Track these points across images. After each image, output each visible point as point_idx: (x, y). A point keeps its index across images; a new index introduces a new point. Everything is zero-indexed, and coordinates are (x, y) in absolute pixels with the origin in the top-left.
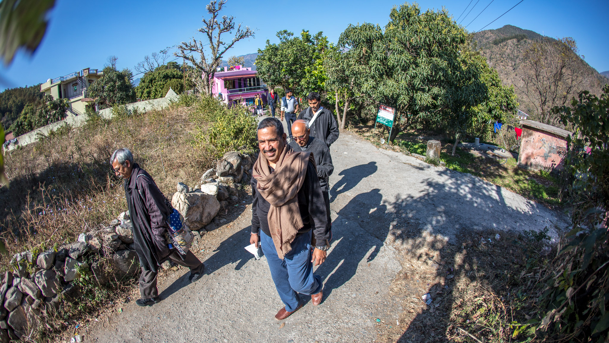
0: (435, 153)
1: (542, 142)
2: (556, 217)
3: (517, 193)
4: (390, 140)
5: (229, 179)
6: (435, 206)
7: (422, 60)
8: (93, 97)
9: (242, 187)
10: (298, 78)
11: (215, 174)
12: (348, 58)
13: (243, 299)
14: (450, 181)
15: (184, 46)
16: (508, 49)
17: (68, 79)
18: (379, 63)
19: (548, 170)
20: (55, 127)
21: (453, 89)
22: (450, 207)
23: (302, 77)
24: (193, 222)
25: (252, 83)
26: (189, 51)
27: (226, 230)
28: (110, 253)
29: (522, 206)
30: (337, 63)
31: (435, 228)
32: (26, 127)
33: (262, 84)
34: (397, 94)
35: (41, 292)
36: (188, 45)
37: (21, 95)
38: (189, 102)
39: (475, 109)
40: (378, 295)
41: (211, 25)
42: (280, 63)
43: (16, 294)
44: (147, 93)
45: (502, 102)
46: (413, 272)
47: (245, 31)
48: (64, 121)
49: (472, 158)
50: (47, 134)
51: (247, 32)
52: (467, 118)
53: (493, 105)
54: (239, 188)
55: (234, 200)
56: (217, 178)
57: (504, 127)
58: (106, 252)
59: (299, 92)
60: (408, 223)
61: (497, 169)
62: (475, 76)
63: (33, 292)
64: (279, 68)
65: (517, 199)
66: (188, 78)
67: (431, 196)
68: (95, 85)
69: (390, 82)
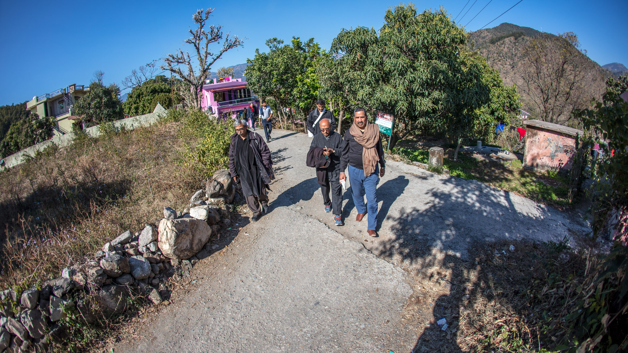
0: (438, 161)
1: (548, 141)
2: (569, 220)
3: (525, 197)
4: (389, 149)
5: (220, 201)
6: (443, 219)
7: (421, 63)
8: (79, 114)
9: (234, 208)
10: (290, 88)
11: (205, 196)
12: (341, 65)
13: (241, 335)
14: (456, 190)
15: (171, 59)
16: (506, 47)
17: (54, 96)
18: (374, 68)
19: (556, 170)
20: (42, 147)
21: (455, 92)
22: (459, 219)
23: (293, 86)
24: (182, 251)
25: (243, 94)
26: (176, 63)
27: (219, 257)
28: (96, 290)
29: (532, 210)
30: (330, 70)
31: (445, 244)
32: (12, 148)
33: (253, 96)
34: (395, 100)
35: (29, 333)
36: (175, 57)
37: (8, 113)
38: (177, 116)
39: (477, 111)
40: (389, 324)
41: (198, 35)
42: (270, 72)
43: (4, 335)
44: (135, 109)
45: (504, 103)
46: (425, 295)
47: (233, 40)
48: (51, 140)
49: (475, 162)
50: (33, 155)
51: (236, 41)
52: (469, 122)
53: (496, 106)
54: (231, 210)
55: (227, 223)
56: (207, 199)
57: (507, 128)
58: (91, 289)
59: (291, 103)
60: (416, 240)
61: (502, 172)
62: (477, 77)
63: (20, 333)
64: (269, 78)
65: (527, 203)
66: (177, 92)
67: (438, 208)
68: (81, 101)
69: (388, 88)
